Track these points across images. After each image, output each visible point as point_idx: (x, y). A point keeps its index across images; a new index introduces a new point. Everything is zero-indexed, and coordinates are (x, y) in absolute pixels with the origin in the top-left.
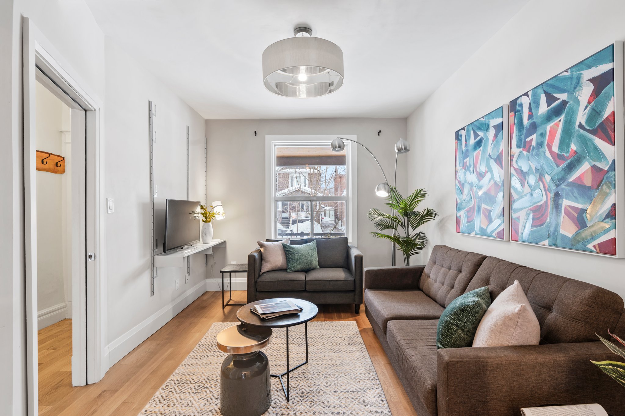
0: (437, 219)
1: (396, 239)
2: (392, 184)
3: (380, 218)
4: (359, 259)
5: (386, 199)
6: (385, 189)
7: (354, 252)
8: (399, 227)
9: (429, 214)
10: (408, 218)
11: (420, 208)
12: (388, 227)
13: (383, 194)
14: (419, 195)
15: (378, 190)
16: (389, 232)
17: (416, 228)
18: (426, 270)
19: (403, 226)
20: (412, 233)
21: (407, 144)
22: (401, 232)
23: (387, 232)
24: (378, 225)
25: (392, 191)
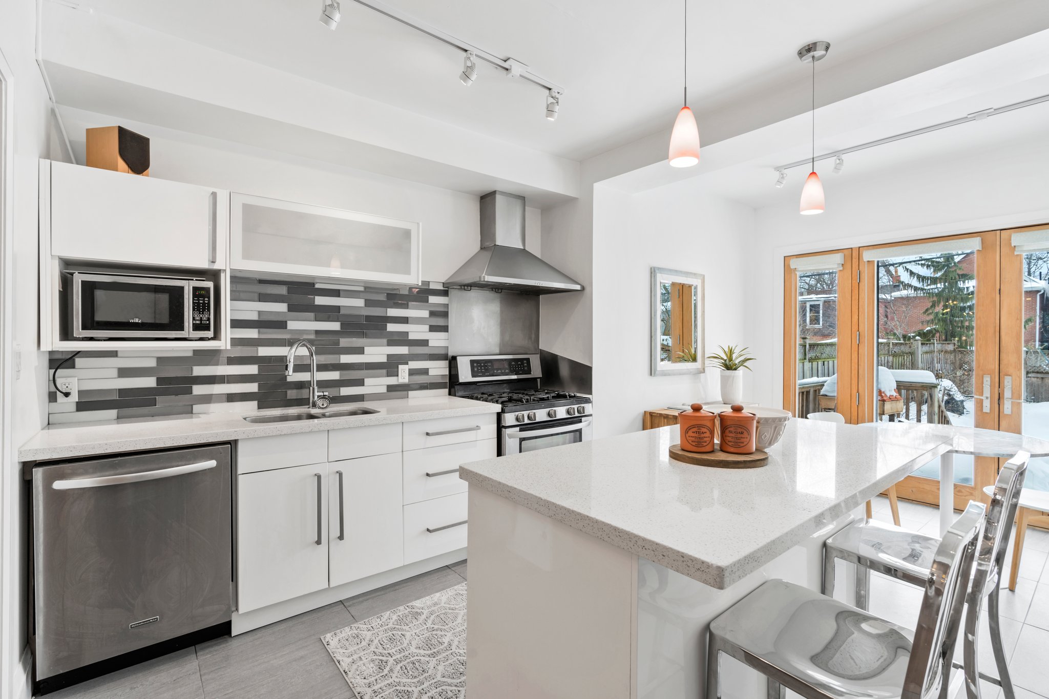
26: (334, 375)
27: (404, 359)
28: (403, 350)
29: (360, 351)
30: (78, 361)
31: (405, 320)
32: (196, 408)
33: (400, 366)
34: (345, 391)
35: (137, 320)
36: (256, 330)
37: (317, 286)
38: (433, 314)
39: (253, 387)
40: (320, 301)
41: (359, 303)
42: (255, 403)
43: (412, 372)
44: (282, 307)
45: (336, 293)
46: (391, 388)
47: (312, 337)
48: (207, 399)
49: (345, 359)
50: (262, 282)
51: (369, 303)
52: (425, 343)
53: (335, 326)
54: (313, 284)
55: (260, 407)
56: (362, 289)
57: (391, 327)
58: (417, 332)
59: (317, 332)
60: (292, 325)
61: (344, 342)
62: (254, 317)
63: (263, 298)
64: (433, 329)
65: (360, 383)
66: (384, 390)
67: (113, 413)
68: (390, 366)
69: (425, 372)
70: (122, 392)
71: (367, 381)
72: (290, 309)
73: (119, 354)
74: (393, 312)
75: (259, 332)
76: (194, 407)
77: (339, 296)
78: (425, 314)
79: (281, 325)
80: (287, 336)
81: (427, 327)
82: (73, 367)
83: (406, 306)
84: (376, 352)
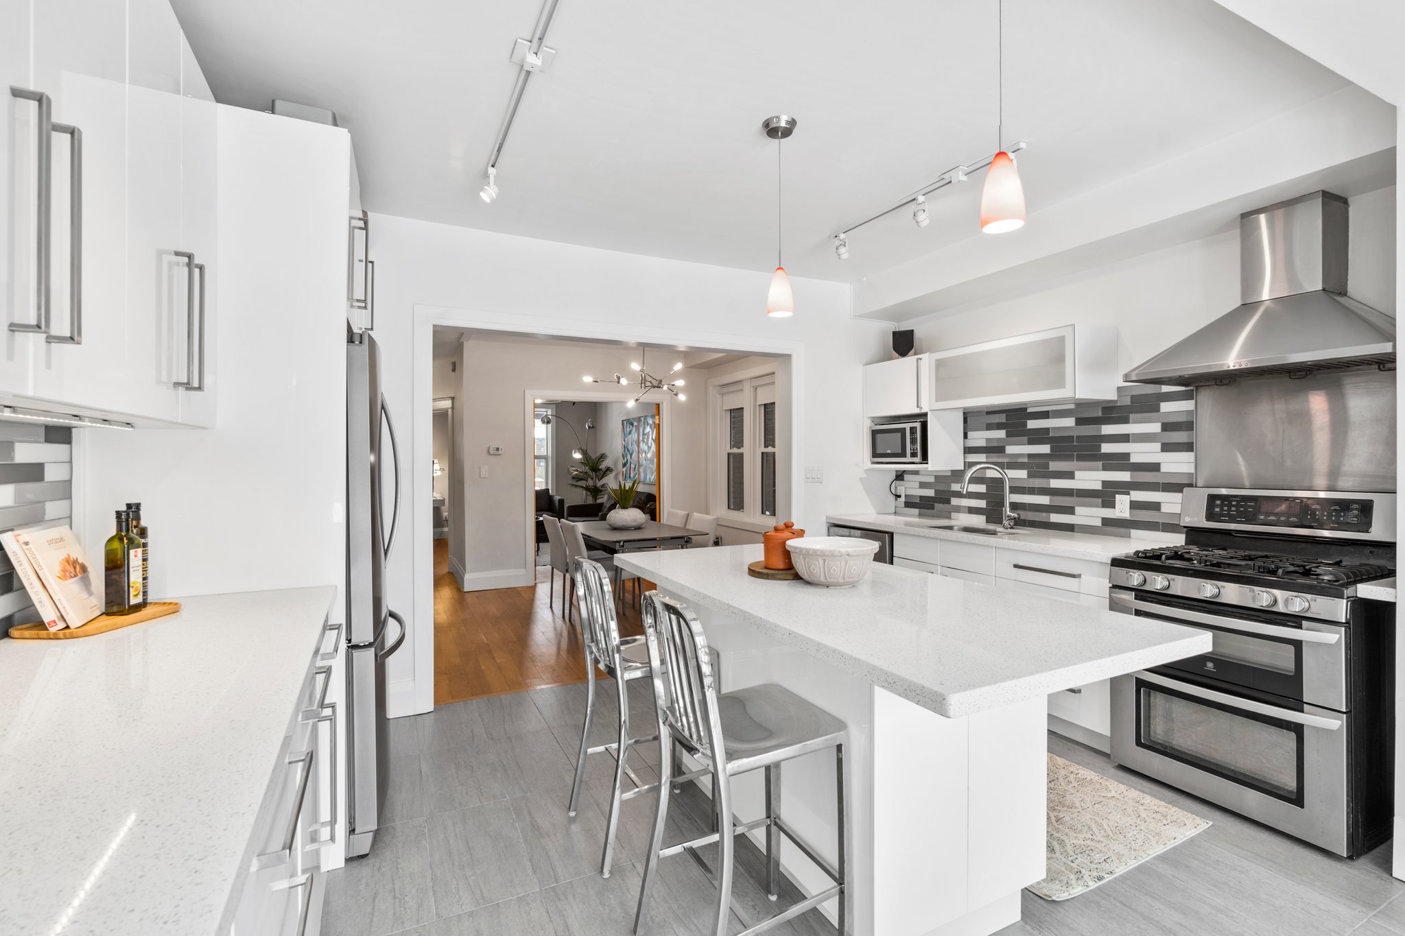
0: (614, 473)
1: (587, 489)
2: (584, 448)
3: (576, 472)
4: (561, 502)
5: (581, 459)
6: (579, 452)
7: (557, 498)
8: (589, 479)
9: (609, 470)
10: (596, 472)
11: (603, 466)
12: (581, 479)
13: (577, 456)
14: (603, 457)
15: (575, 453)
16: (583, 483)
17: (601, 479)
18: (605, 504)
19: (592, 479)
20: (599, 484)
21: (594, 424)
22: (590, 483)
23: (580, 483)
24: (573, 478)
25: (584, 453)
26: (1044, 500)
27: (1125, 488)
28: (1125, 476)
29: (1070, 475)
30: (906, 477)
31: (1125, 438)
32: (953, 515)
33: (1117, 496)
34: (1055, 518)
35: (889, 451)
36: (985, 455)
37: (1029, 410)
38: (1166, 427)
39: (982, 504)
40: (1032, 424)
41: (1069, 422)
42: (984, 518)
43: (1134, 505)
44: (1001, 434)
45: (1045, 415)
46: (1106, 522)
47: (1026, 460)
48: (958, 509)
49: (1055, 483)
50: (989, 413)
51: (1080, 422)
52: (1155, 467)
53: (1045, 449)
54: (1026, 409)
55: (988, 521)
56: (1072, 406)
57: (1107, 448)
58: (1141, 453)
59: (1030, 456)
60: (1010, 449)
61: (1054, 466)
62: (983, 443)
63: (990, 427)
64: (1166, 448)
65: (1070, 511)
66: (1098, 523)
67: (916, 511)
68: (1106, 496)
69: (1156, 506)
70: (921, 497)
71: (1078, 510)
72: (1008, 435)
73: (920, 473)
74: (1107, 429)
75: (987, 457)
76: (953, 514)
77: (1048, 417)
78: (1155, 428)
79: (999, 450)
80: (1005, 460)
81: (1158, 446)
82: (903, 480)
83: (1125, 420)
84: (1089, 478)
